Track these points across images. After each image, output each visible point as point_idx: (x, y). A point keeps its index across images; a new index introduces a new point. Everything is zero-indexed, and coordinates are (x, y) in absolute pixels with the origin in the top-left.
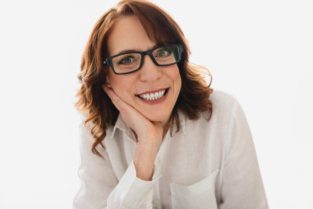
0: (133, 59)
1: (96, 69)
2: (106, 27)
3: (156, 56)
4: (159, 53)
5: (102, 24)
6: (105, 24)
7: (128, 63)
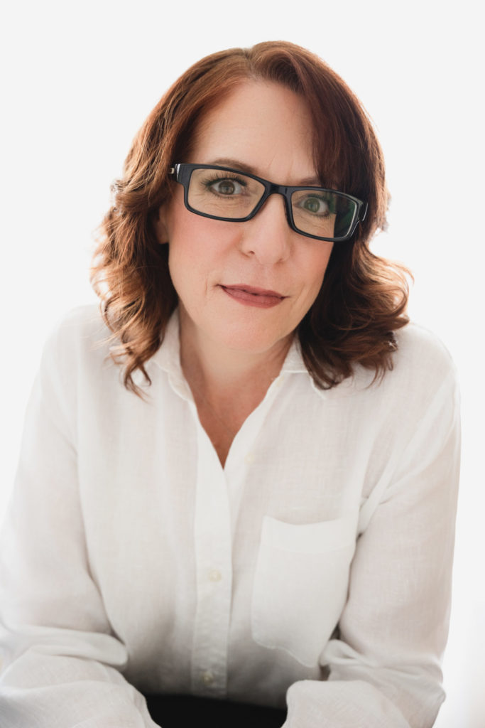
0: (243, 187)
1: (153, 178)
2: (212, 85)
3: (298, 205)
4: (307, 199)
5: (204, 76)
6: (210, 79)
7: (226, 193)
